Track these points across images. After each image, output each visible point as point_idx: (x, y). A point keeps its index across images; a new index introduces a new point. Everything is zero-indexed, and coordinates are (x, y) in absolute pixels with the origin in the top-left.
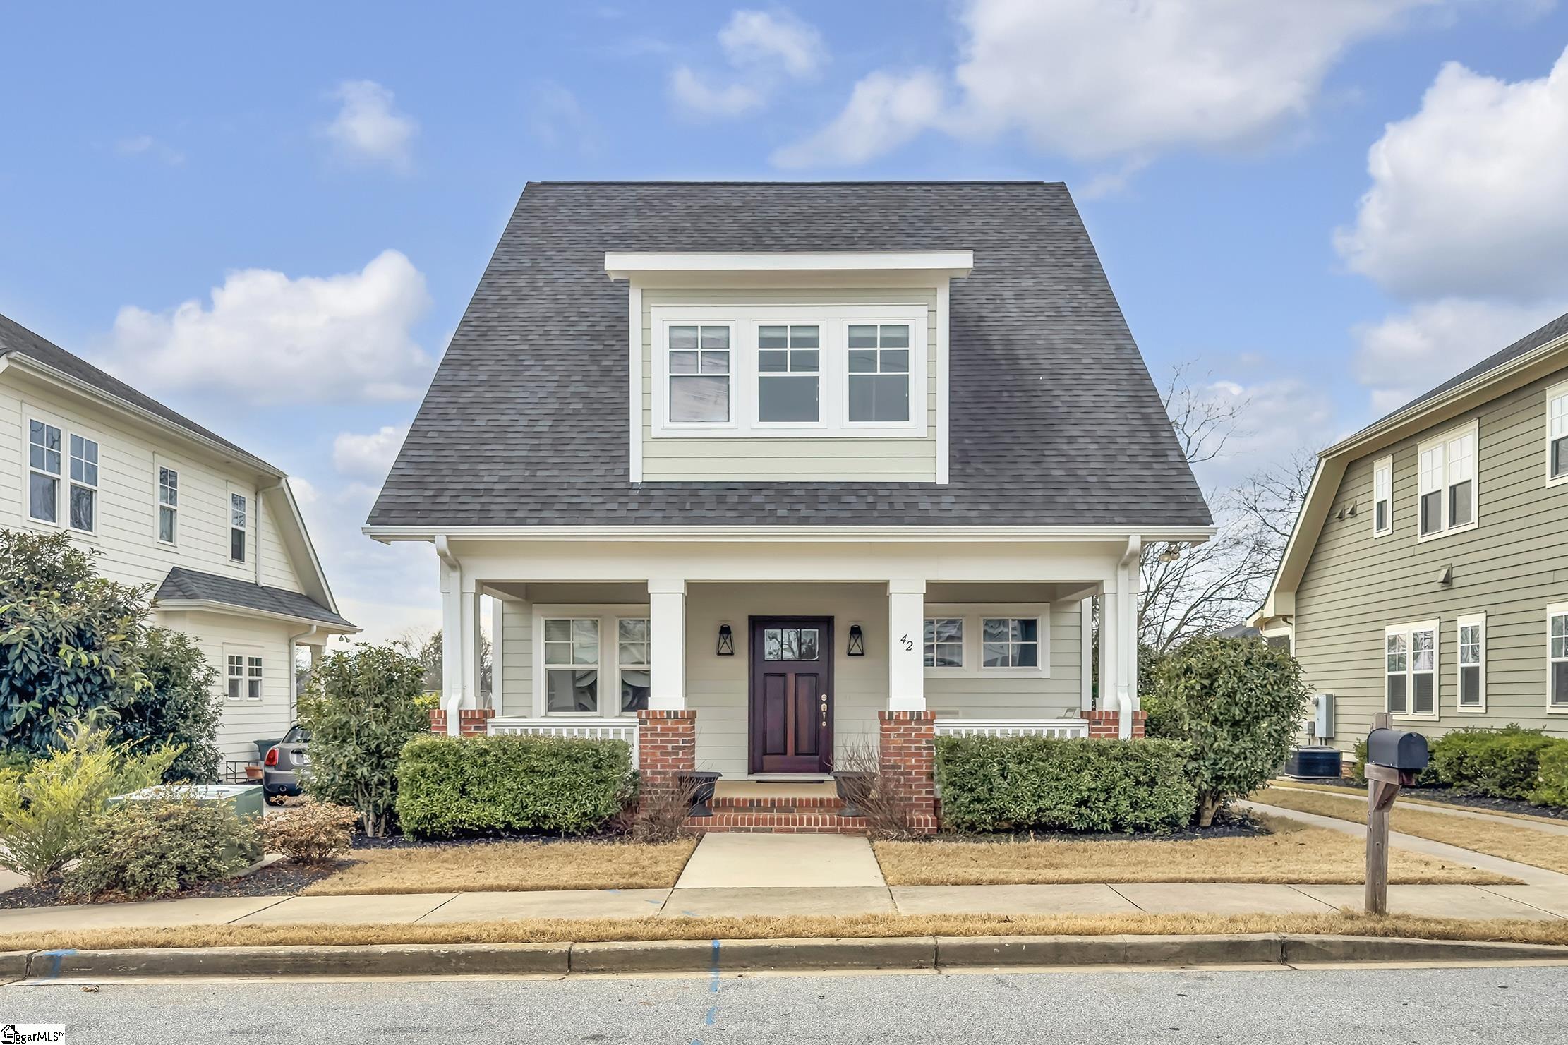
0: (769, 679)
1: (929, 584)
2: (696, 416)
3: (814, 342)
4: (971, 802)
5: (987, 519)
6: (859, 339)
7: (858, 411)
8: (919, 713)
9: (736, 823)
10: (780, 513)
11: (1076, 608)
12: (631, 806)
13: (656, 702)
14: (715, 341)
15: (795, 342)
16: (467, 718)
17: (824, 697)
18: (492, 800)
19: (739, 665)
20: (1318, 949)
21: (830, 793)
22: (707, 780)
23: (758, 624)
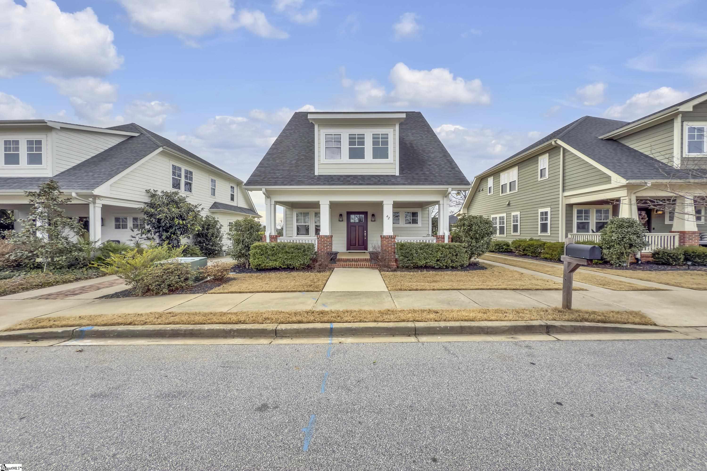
0: (352, 227)
1: (394, 202)
2: (332, 158)
3: (364, 138)
4: (408, 261)
5: (410, 184)
6: (375, 138)
7: (375, 156)
8: (391, 236)
9: (343, 265)
10: (354, 182)
11: (428, 209)
12: (314, 260)
13: (322, 233)
14: (338, 138)
15: (358, 138)
16: (271, 237)
17: (365, 232)
18: (275, 260)
19: (344, 224)
20: (560, 328)
21: (368, 257)
22: (335, 254)
23: (349, 214)
